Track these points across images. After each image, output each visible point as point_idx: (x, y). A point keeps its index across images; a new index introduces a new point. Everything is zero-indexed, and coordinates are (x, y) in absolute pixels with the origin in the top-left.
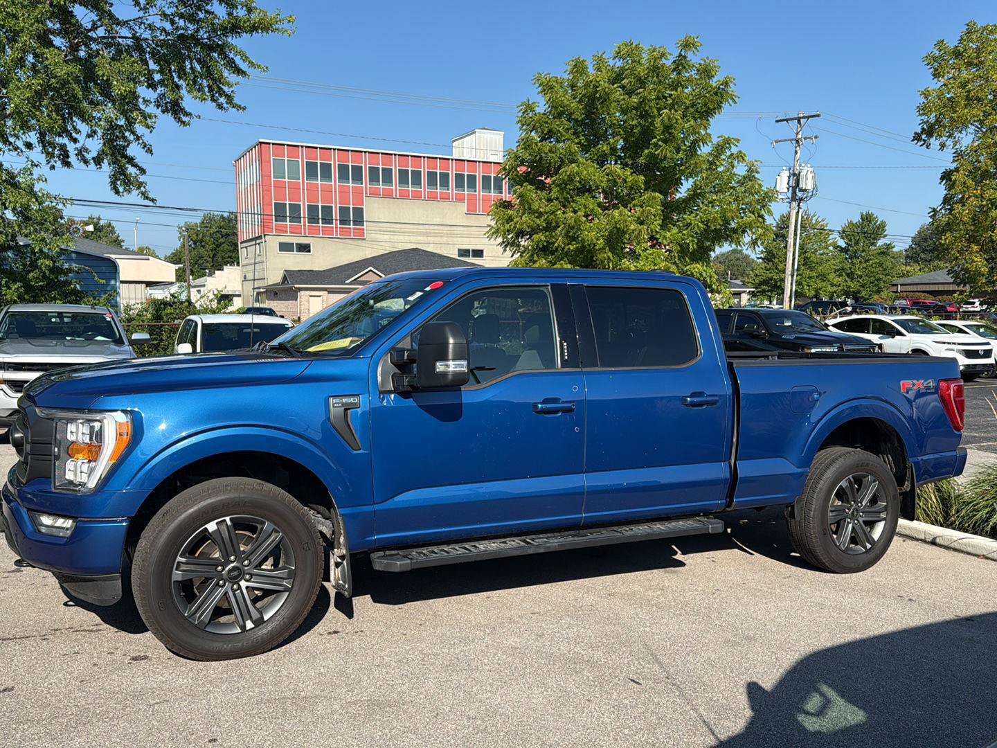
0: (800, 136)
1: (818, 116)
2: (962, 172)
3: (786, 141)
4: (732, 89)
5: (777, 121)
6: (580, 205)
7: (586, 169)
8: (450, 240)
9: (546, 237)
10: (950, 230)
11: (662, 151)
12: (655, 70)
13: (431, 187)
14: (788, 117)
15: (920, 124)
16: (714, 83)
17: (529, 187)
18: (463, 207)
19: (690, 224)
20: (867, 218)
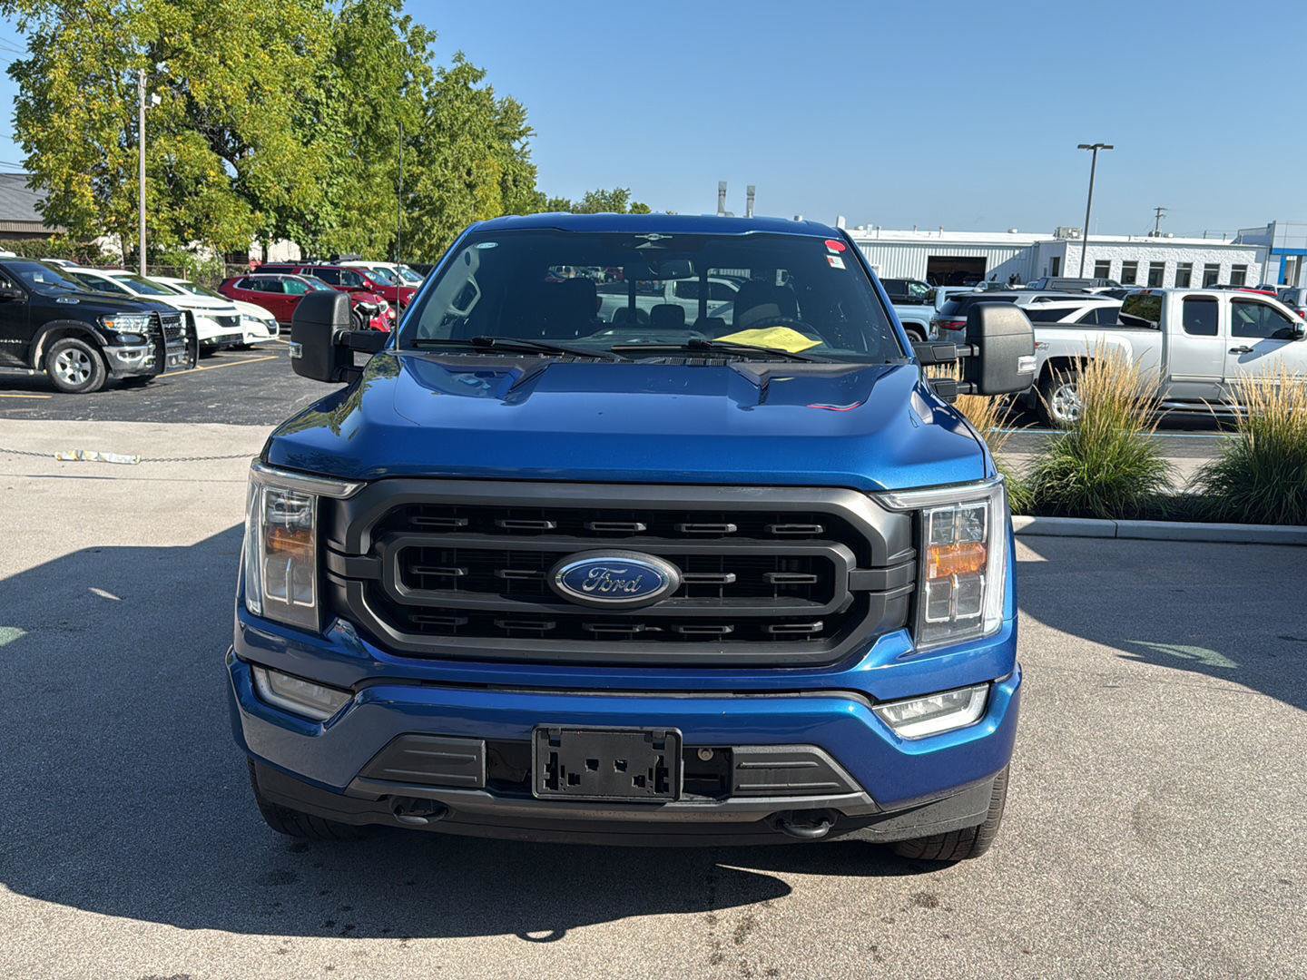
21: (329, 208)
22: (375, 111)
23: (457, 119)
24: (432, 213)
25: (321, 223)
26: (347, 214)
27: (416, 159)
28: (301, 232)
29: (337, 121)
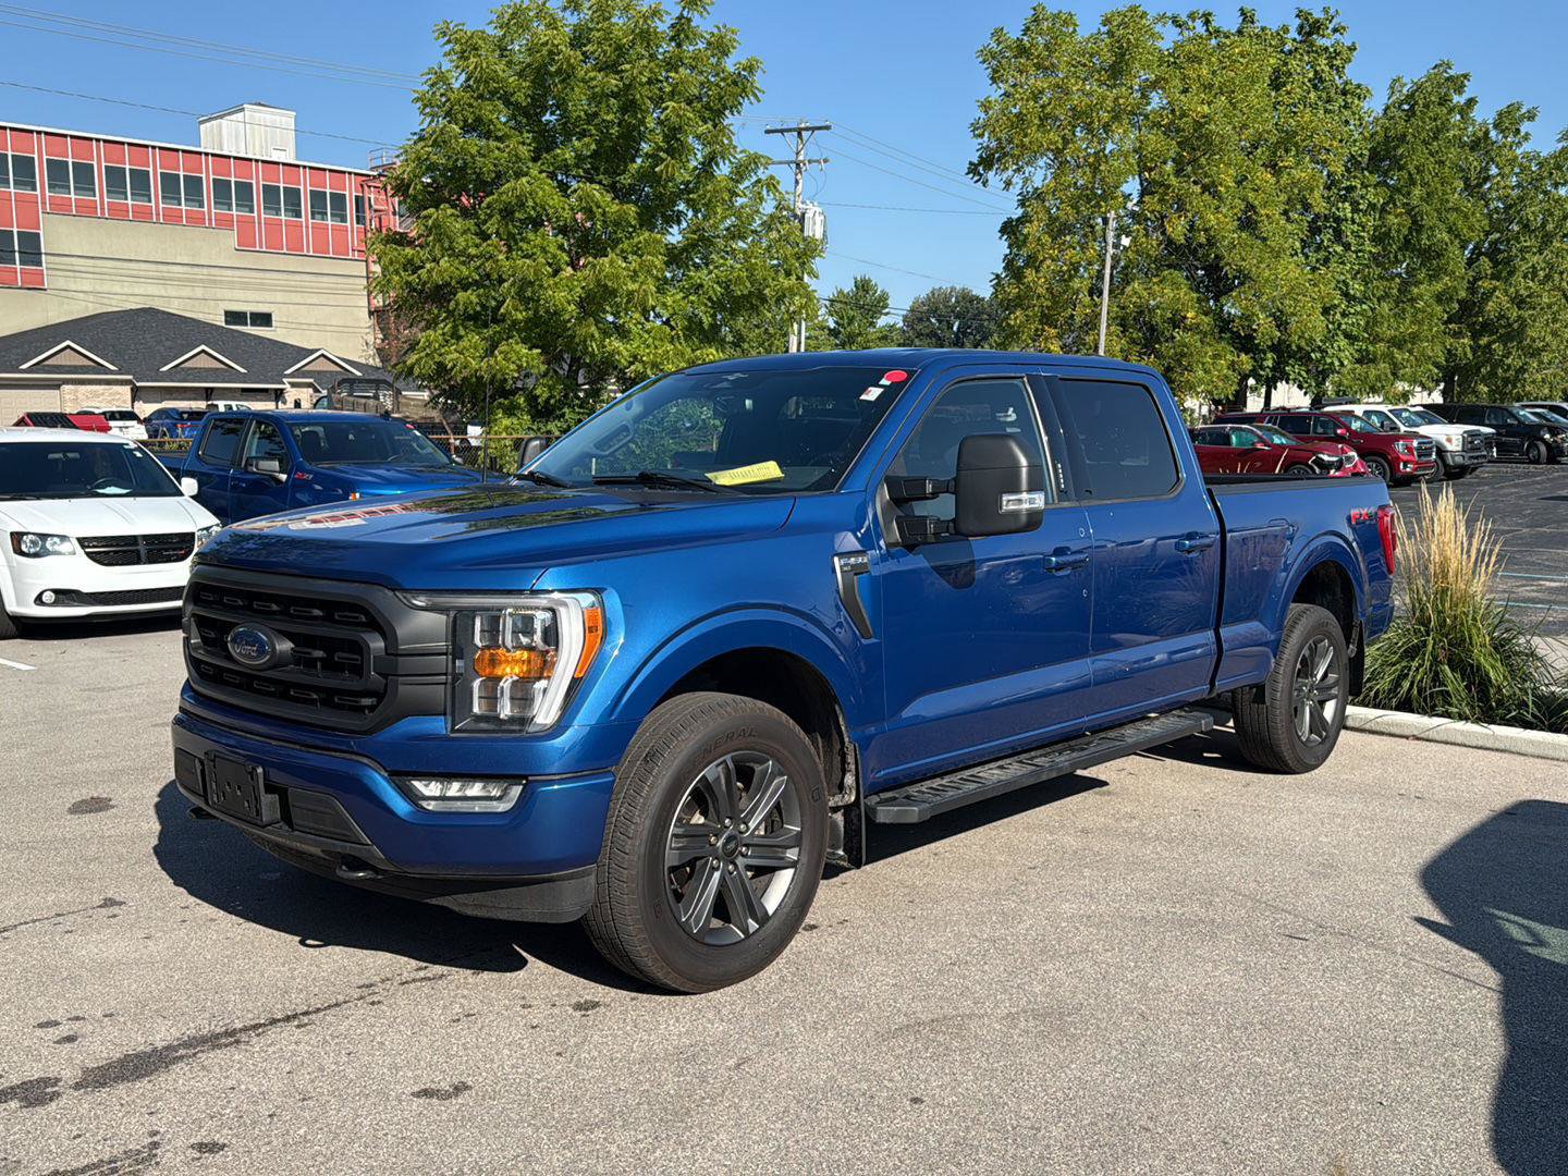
0: (801, 158)
1: (827, 128)
2: (1035, 223)
3: (781, 163)
4: (758, 80)
5: (768, 132)
6: (535, 246)
7: (536, 186)
8: (210, 293)
9: (478, 296)
10: (1019, 305)
11: (667, 166)
12: (646, 37)
13: (168, 201)
14: (785, 127)
15: (978, 150)
16: (730, 64)
17: (449, 211)
18: (231, 238)
19: (701, 286)
20: (863, 286)
21: (1343, 342)
22: (1415, 222)
23: (1551, 214)
24: (1505, 339)
25: (1328, 361)
26: (1371, 348)
27: (1489, 272)
28: (1303, 373)
29: (1363, 237)
